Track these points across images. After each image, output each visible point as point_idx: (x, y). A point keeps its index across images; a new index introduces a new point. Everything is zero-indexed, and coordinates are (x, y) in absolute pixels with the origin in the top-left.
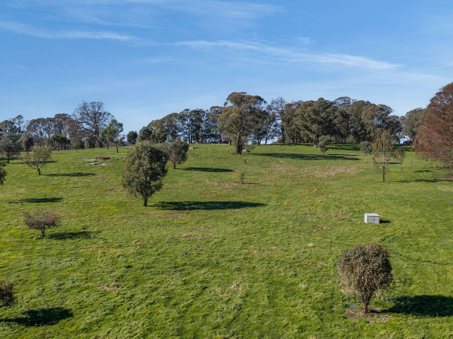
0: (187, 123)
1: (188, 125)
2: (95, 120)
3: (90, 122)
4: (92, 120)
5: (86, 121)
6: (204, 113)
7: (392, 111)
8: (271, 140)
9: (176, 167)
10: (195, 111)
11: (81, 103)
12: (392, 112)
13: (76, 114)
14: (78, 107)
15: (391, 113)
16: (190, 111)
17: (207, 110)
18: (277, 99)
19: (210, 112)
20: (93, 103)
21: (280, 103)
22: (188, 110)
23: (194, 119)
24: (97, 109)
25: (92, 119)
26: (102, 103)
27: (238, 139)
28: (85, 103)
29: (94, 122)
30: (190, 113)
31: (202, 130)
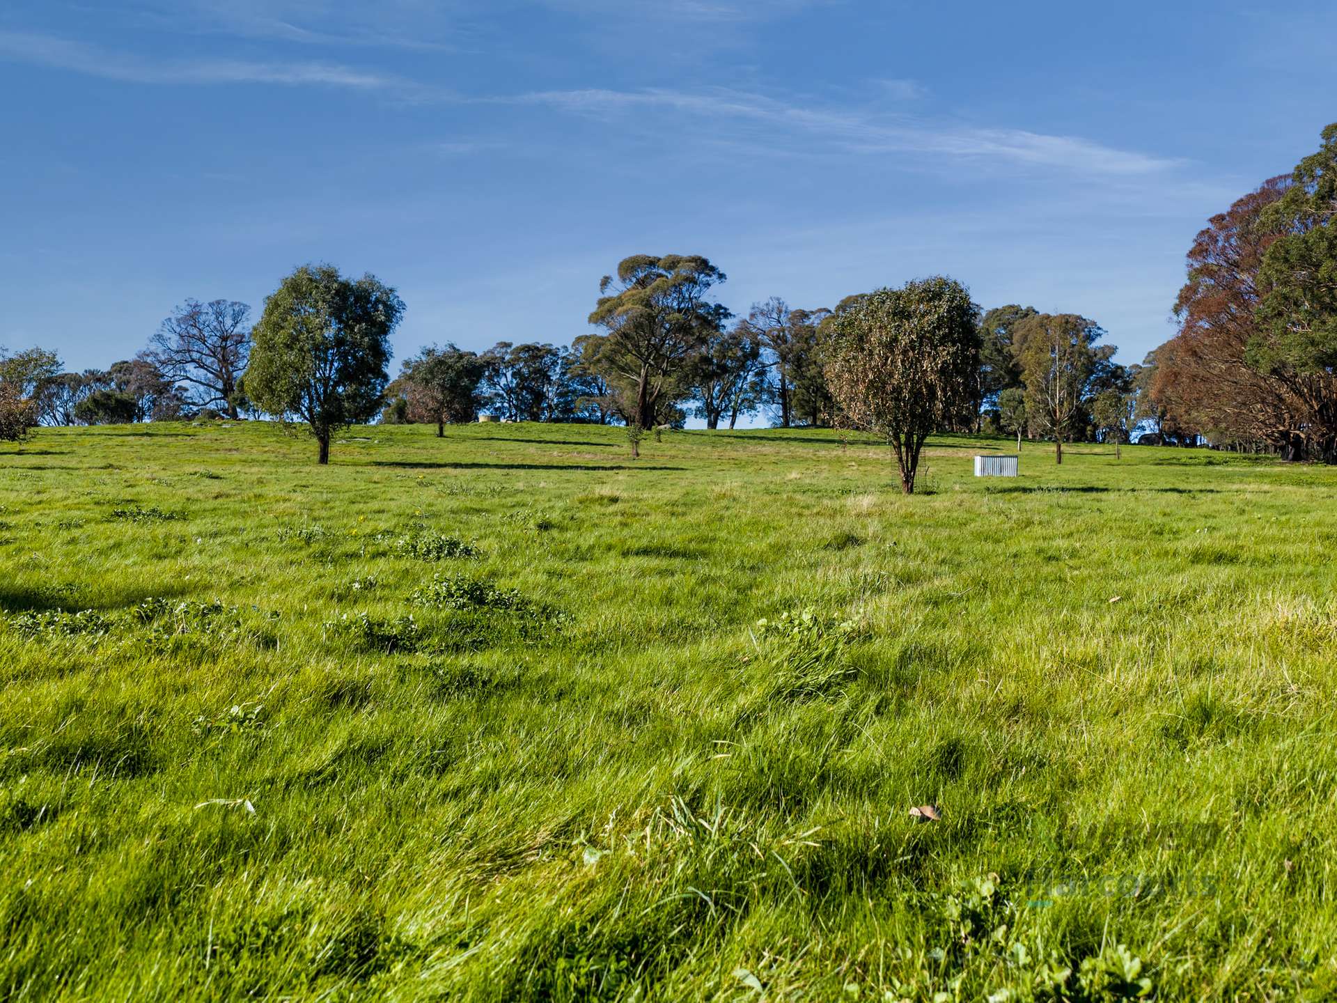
0: (503, 381)
1: (509, 390)
2: (223, 356)
3: (208, 361)
4: (215, 356)
5: (195, 356)
6: (555, 355)
7: (1100, 332)
8: (746, 414)
9: (445, 433)
10: (527, 348)
11: (183, 305)
12: (1100, 335)
13: (166, 334)
14: (173, 317)
15: (1099, 338)
16: (513, 347)
17: (565, 347)
18: (767, 304)
19: (573, 351)
20: (218, 303)
21: (775, 316)
22: (508, 345)
23: (525, 370)
24: (229, 322)
25: (214, 353)
26: (245, 306)
27: (641, 385)
28: (193, 303)
29: (219, 361)
30: (512, 353)
31: (550, 406)
